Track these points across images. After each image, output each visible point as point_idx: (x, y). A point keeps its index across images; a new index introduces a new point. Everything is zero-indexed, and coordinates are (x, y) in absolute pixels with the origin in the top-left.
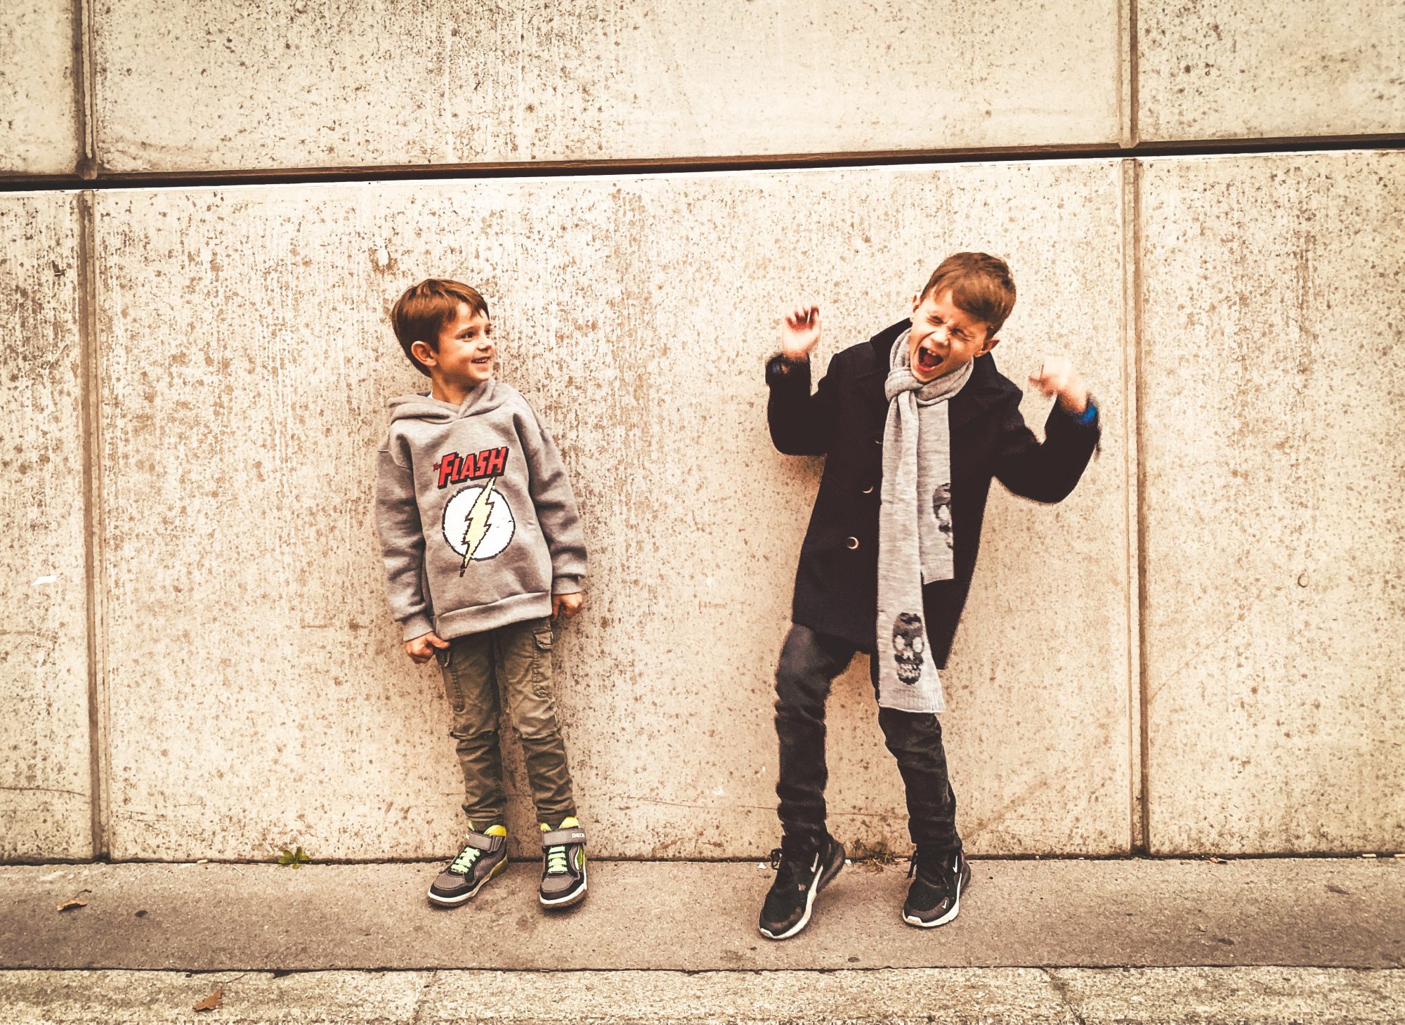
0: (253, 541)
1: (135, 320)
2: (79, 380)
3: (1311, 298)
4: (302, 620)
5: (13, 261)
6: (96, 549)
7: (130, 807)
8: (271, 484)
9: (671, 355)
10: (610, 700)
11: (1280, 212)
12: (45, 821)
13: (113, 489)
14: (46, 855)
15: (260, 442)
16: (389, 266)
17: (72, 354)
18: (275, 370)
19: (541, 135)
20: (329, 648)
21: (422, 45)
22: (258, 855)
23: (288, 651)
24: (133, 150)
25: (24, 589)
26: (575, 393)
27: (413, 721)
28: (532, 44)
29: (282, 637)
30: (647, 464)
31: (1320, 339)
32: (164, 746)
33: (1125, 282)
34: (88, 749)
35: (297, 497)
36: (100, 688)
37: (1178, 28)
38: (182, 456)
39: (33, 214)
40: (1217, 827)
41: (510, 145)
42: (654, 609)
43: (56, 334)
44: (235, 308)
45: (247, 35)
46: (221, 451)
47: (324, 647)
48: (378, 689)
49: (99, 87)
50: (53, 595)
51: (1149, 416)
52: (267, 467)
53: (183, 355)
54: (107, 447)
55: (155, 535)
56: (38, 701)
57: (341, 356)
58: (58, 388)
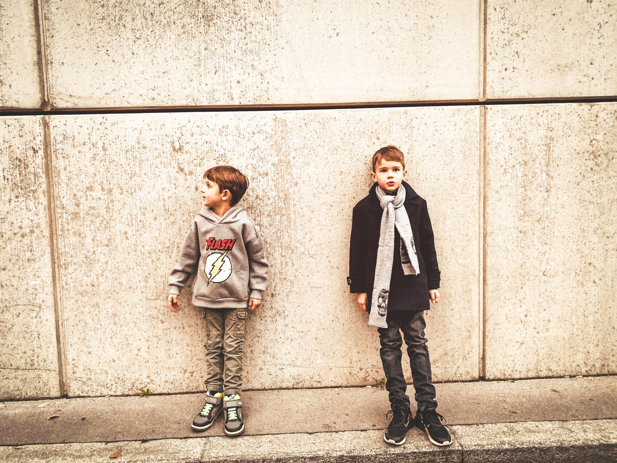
0: (124, 265)
1: (70, 172)
2: (46, 198)
3: (551, 162)
4: (146, 297)
5: (14, 146)
6: (57, 269)
7: (76, 375)
8: (132, 240)
9: (299, 186)
10: (275, 326)
11: (540, 128)
12: (39, 382)
13: (63, 244)
14: (40, 396)
15: (126, 223)
16: (180, 149)
17: (42, 187)
18: (132, 193)
19: (243, 93)
20: (158, 308)
21: (191, 54)
22: (131, 393)
23: (141, 310)
24: (66, 98)
25: (26, 287)
26: (259, 202)
27: (194, 337)
28: (239, 54)
29: (138, 304)
30: (289, 231)
31: (554, 179)
32: (89, 350)
33: (480, 156)
34: (56, 352)
35: (143, 246)
36: (61, 327)
37: (502, 53)
38: (93, 229)
39: (22, 126)
40: (511, 368)
41: (230, 98)
42: (292, 289)
43: (35, 178)
44: (114, 167)
45: (115, 48)
46: (110, 227)
47: (156, 308)
48: (179, 325)
49: (49, 70)
50: (38, 289)
51: (488, 210)
52: (130, 234)
53: (92, 187)
54: (60, 226)
55: (82, 263)
56: (34, 333)
57: (160, 187)
58: (37, 201)
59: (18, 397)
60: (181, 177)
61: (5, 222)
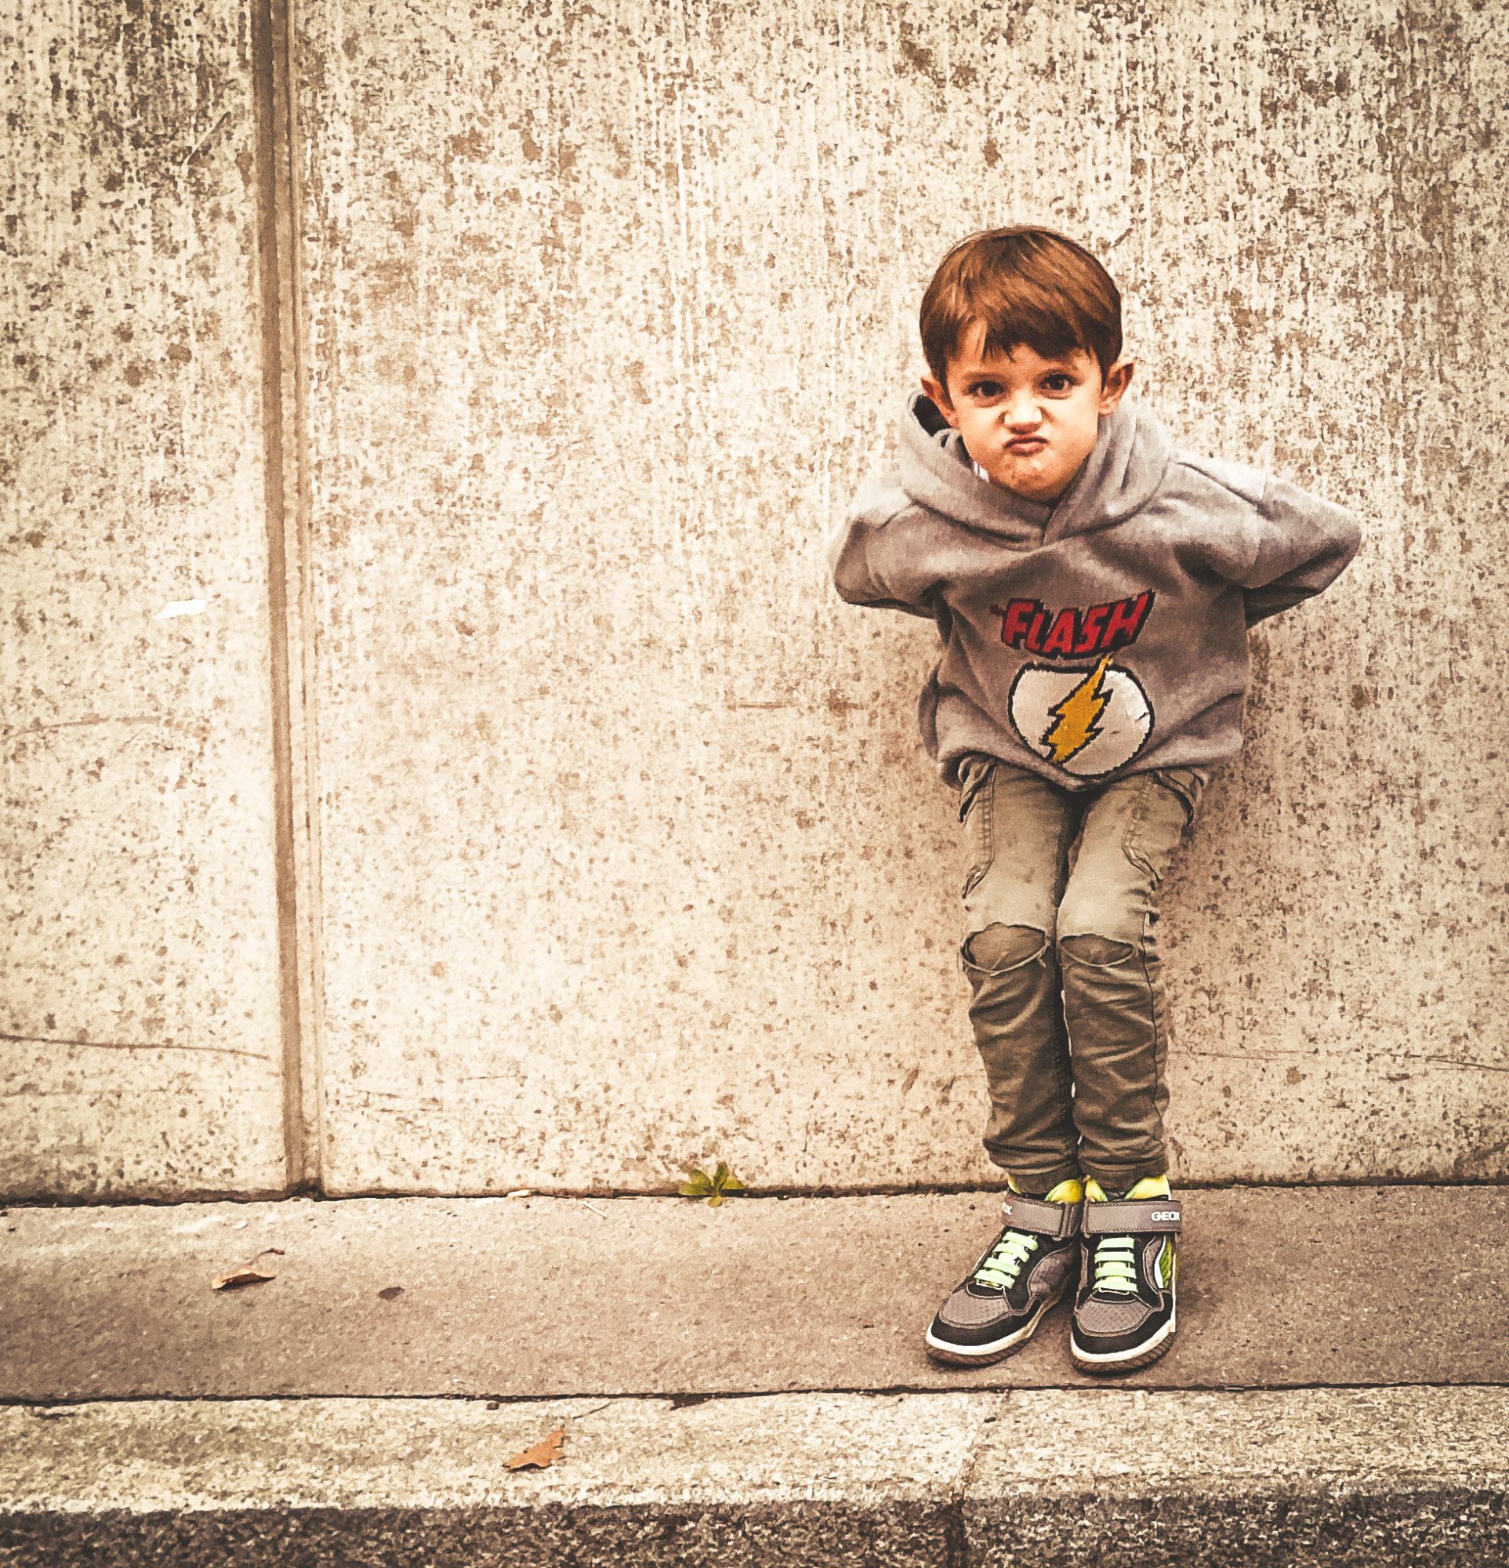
0: (624, 526)
1: (372, 63)
2: (253, 188)
4: (729, 693)
6: (291, 546)
7: (364, 1082)
8: (665, 406)
12: (183, 1113)
13: (327, 418)
14: (187, 1184)
15: (640, 321)
17: (237, 134)
18: (671, 170)
22: (636, 1180)
23: (699, 756)
25: (138, 628)
26: (1301, 223)
29: (687, 727)
30: (1448, 371)
32: (437, 955)
34: (276, 961)
35: (719, 435)
36: (300, 836)
38: (474, 349)
42: (1462, 668)
43: (203, 93)
44: (586, 39)
46: (558, 340)
47: (775, 749)
48: (889, 836)
50: (198, 641)
52: (655, 372)
53: (475, 136)
54: (315, 329)
55: (416, 515)
56: (168, 862)
57: (812, 142)
58: (208, 205)
59: (76, 1187)
60: (914, 92)
61: (48, 303)
